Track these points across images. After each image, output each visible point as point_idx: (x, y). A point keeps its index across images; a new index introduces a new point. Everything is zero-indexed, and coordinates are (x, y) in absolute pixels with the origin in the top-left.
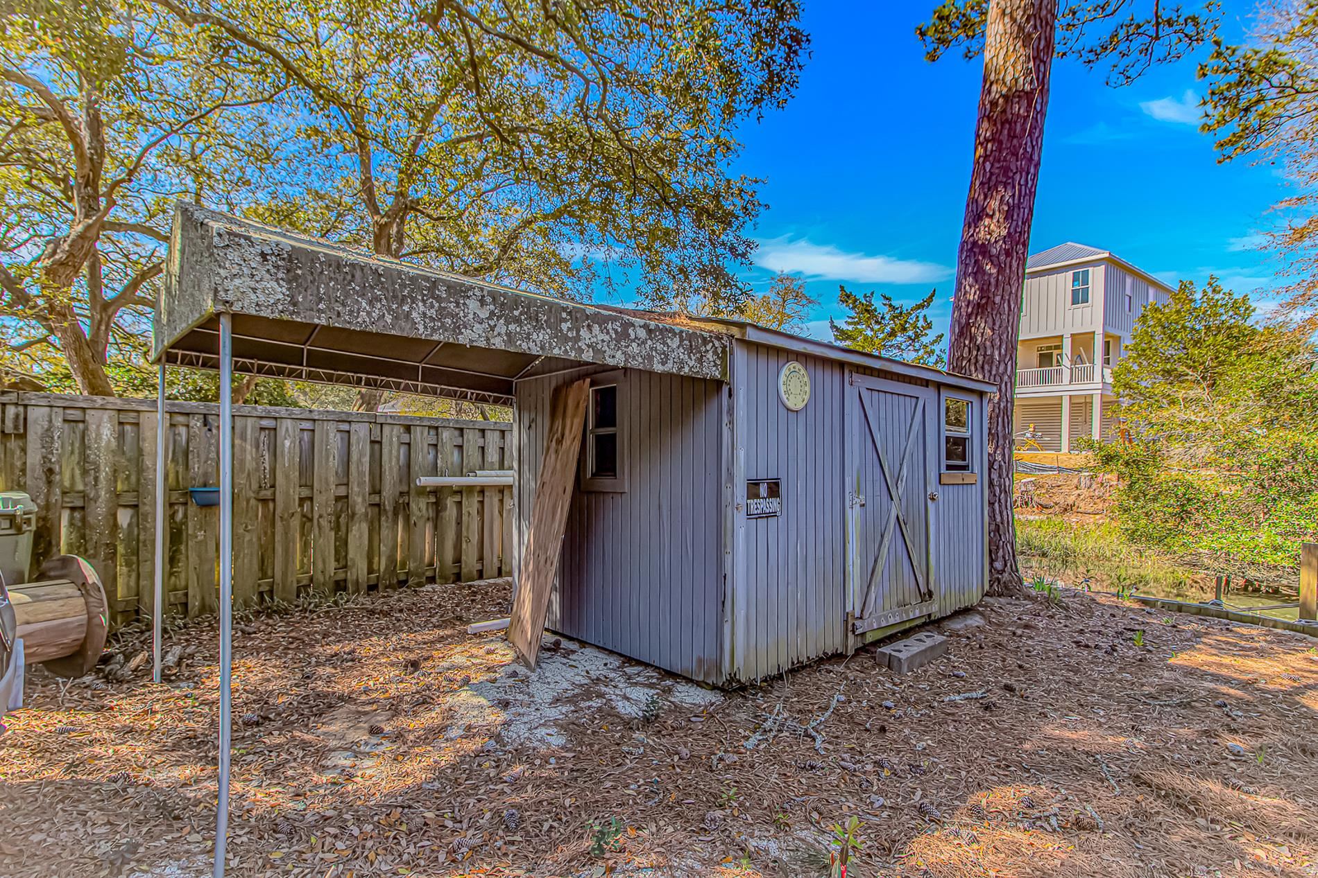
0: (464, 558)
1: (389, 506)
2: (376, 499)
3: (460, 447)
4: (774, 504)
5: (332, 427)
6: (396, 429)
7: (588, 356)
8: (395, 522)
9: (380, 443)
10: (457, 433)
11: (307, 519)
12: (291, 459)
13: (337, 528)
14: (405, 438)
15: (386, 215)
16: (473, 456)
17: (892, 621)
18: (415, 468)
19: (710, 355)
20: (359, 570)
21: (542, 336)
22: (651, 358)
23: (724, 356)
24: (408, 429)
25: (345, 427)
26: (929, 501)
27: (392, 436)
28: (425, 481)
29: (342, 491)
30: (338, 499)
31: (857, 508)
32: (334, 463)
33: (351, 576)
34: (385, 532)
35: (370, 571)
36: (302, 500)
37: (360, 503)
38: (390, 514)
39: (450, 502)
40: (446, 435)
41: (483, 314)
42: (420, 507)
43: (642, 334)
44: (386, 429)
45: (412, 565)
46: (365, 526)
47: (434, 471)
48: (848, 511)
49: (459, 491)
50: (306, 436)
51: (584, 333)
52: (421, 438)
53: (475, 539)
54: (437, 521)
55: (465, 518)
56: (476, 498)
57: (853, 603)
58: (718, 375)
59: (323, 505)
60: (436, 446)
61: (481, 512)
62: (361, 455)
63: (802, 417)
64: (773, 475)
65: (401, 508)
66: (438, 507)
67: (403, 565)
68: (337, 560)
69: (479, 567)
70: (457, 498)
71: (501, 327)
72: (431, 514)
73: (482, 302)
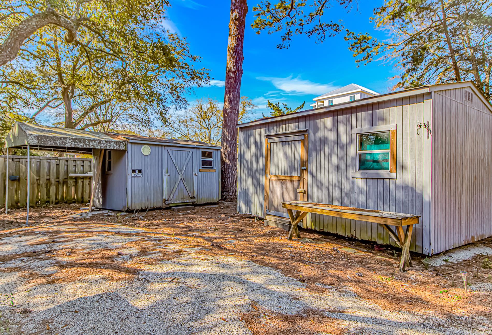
0: (84, 197)
1: (61, 181)
2: (58, 180)
3: (83, 166)
4: (140, 174)
5: (45, 161)
6: (63, 161)
7: (92, 147)
8: (63, 186)
9: (59, 165)
10: (82, 162)
11: (39, 185)
12: (34, 169)
13: (47, 187)
14: (66, 163)
15: (67, 85)
16: (87, 168)
17: (178, 202)
18: (69, 171)
19: (122, 145)
20: (53, 198)
21: (82, 144)
22: (106, 146)
23: (126, 145)
24: (67, 161)
25: (49, 161)
26: (194, 176)
27: (62, 163)
28: (71, 175)
29: (48, 178)
30: (47, 179)
31: (167, 176)
32: (46, 170)
33: (50, 200)
34: (60, 189)
35: (56, 199)
36: (37, 180)
37: (53, 180)
38: (62, 184)
39: (80, 181)
40: (78, 162)
41: (70, 141)
42: (71, 182)
43: (104, 142)
44: (61, 161)
45: (68, 198)
46: (55, 187)
47: (75, 172)
48: (164, 177)
49: (83, 178)
50: (38, 163)
51: (91, 143)
52: (71, 163)
53: (88, 191)
54: (76, 186)
55: (84, 186)
56: (88, 180)
57: (165, 197)
58: (124, 149)
59: (43, 182)
60: (75, 166)
61: (90, 184)
62: (53, 168)
63: (149, 157)
64: (140, 168)
65: (65, 182)
66: (76, 182)
67: (66, 198)
68: (47, 195)
69: (89, 199)
70: (82, 180)
71: (73, 143)
72: (74, 184)
73: (70, 140)
